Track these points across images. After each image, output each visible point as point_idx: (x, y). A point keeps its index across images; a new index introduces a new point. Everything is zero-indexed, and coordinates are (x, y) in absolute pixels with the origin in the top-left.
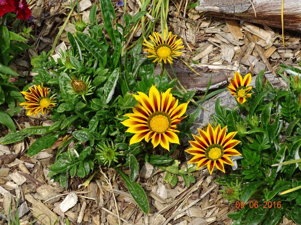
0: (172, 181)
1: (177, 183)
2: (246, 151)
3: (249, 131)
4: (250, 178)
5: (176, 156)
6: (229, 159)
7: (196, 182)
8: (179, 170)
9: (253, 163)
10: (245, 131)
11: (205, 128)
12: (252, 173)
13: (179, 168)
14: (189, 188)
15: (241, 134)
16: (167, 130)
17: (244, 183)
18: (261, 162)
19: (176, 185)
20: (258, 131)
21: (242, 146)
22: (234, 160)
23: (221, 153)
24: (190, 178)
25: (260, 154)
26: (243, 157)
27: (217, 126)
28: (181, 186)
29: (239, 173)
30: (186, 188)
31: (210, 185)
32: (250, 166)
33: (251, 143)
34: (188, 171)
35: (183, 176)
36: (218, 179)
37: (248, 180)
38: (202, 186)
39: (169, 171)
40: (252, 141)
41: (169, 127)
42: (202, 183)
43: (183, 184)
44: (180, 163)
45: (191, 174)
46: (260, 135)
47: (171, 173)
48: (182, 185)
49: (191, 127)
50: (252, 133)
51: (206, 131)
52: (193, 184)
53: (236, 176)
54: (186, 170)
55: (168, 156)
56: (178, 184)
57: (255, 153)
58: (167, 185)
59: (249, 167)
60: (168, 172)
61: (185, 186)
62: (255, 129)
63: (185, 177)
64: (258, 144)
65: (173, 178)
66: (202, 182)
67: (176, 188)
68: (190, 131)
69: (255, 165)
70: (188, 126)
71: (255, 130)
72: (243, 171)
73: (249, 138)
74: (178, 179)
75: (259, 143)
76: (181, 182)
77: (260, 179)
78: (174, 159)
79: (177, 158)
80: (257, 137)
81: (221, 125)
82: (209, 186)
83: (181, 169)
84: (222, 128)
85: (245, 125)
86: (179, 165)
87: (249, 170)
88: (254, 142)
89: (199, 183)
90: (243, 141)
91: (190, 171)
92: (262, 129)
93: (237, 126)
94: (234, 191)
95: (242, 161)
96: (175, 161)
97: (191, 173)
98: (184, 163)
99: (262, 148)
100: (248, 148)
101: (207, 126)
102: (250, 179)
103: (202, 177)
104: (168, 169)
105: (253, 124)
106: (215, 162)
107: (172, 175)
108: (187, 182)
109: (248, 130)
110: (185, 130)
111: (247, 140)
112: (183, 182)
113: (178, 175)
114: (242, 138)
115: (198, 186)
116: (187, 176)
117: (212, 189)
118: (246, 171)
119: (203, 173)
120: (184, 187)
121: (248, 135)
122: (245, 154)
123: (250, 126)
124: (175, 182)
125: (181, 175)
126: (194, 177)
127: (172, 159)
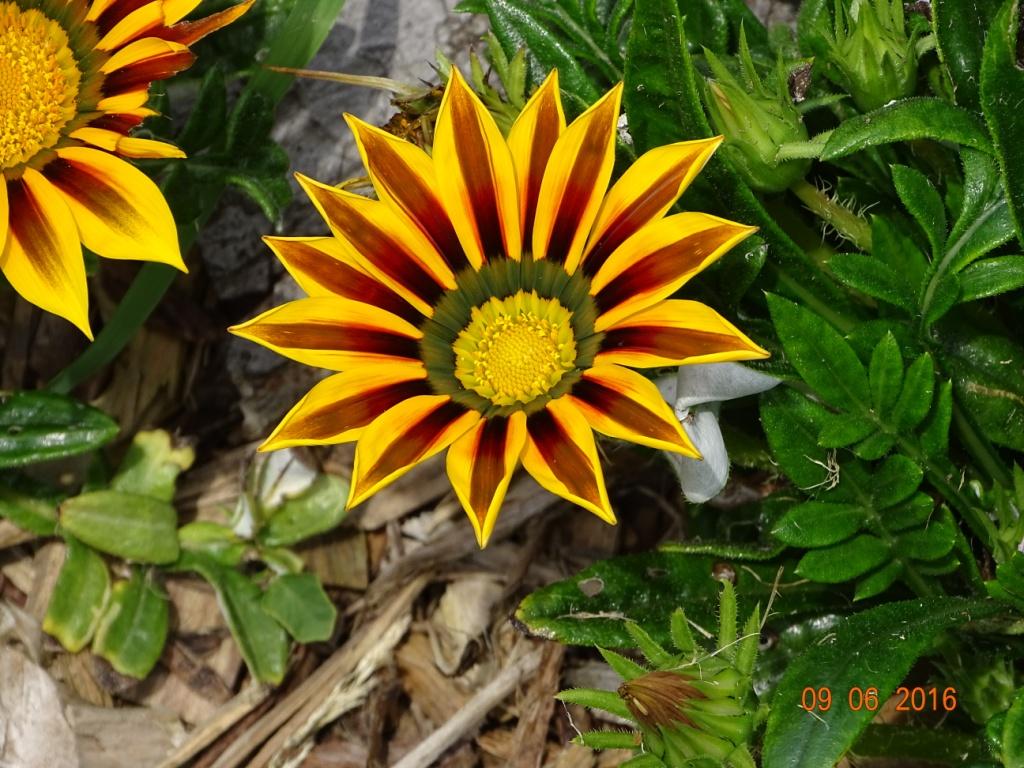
0: (116, 631)
1: (167, 653)
2: (808, 318)
3: (826, 136)
4: (845, 575)
5: (148, 393)
6: (645, 395)
7: (344, 635)
8: (180, 524)
9: (876, 429)
10: (790, 138)
11: (413, 117)
12: (864, 531)
13: (184, 509)
14: (278, 693)
15: (759, 167)
16: (65, 139)
17: (796, 630)
18: (947, 420)
19: (162, 668)
20: (912, 132)
21: (768, 277)
22: (694, 411)
23: (568, 347)
24: (289, 593)
25: (933, 347)
26: (777, 380)
27: (527, 96)
28: (204, 680)
29: (751, 536)
30: (252, 693)
31: (476, 654)
32: (844, 456)
33: (849, 247)
34: (262, 531)
35: (223, 582)
36: (555, 596)
37: (834, 598)
38: (402, 672)
39: (89, 535)
40: (854, 228)
41: (80, 111)
42: (405, 639)
43: (222, 662)
44: (184, 457)
45: (298, 563)
46: (927, 169)
47: (112, 560)
48: (210, 672)
49: (282, 114)
50: (860, 156)
51: (424, 140)
52: (320, 654)
53: (719, 562)
54: (244, 526)
55: (78, 394)
56: (176, 660)
57: (889, 340)
58: (75, 667)
59: (833, 467)
60: (82, 547)
61: (243, 674)
62: (882, 115)
63: (244, 590)
64: (918, 256)
65: (129, 605)
66: (397, 631)
67: (155, 700)
68: (273, 157)
69: (894, 450)
70: (254, 107)
71: (883, 125)
72: (778, 511)
73: (825, 205)
74: (172, 610)
75: (926, 249)
76: (203, 643)
77: (942, 579)
78: (129, 420)
79: (155, 414)
80: (900, 189)
81: (564, 85)
82: (468, 662)
83: (202, 517)
84: (573, 112)
85: (792, 84)
86: (183, 479)
87: (841, 497)
88: (878, 242)
89: (373, 648)
90: (773, 225)
91: (286, 533)
92: (947, 115)
93: (714, 86)
94: (703, 697)
95: (767, 417)
96: (143, 439)
97: (299, 547)
98: (229, 458)
99: (949, 284)
100: (826, 293)
101: (432, 100)
102: (850, 587)
103: (400, 588)
104: (81, 514)
105: (861, 69)
106: (518, 425)
107: (114, 577)
108: (258, 637)
109: (817, 122)
110: (230, 140)
111: (812, 219)
112: (217, 637)
113: (172, 572)
114: (766, 197)
115: (365, 668)
116: (258, 579)
117: (492, 692)
118: (813, 507)
119: (411, 547)
120: (236, 689)
121: (818, 172)
122: (794, 349)
123: (834, 89)
124: (151, 638)
125: (199, 577)
126: (327, 588)
127: (117, 420)
